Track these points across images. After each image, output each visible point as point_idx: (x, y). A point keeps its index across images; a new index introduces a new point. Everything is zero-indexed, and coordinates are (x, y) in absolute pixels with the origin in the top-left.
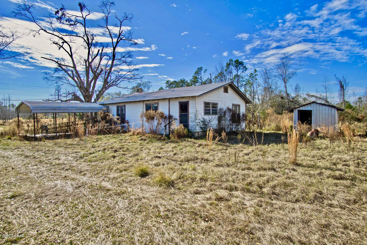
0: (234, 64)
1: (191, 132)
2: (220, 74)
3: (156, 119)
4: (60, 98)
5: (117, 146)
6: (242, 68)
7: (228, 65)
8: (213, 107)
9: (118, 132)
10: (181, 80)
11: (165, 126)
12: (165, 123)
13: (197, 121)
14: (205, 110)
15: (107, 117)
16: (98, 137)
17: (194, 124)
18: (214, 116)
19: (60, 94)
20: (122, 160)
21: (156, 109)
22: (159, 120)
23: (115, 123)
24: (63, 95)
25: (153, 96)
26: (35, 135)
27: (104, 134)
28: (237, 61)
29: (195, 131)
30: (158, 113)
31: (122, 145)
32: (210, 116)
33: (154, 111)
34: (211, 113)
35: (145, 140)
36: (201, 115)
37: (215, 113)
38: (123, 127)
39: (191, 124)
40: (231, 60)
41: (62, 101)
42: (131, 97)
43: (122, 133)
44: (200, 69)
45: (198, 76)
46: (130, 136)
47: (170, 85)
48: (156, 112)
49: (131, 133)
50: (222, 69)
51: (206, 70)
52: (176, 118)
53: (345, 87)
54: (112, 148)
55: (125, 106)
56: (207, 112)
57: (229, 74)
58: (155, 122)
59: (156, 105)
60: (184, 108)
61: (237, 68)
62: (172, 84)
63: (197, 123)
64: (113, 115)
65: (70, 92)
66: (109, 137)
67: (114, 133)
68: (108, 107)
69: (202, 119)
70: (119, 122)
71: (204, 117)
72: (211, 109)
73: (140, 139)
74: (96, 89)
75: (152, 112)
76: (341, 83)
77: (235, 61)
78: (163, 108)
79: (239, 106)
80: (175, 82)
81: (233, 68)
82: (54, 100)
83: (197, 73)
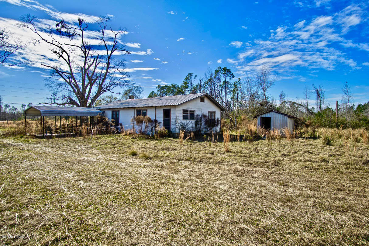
0: (222, 71)
1: (172, 133)
2: (209, 80)
3: (145, 123)
4: (56, 102)
5: (115, 142)
6: (230, 75)
7: (217, 72)
8: (190, 114)
9: (113, 133)
10: (172, 85)
11: (152, 128)
12: (152, 126)
13: (177, 125)
14: (184, 116)
15: (104, 120)
16: (98, 136)
17: (174, 127)
18: (190, 121)
19: (56, 97)
20: (120, 149)
21: (145, 114)
22: (147, 123)
23: (111, 125)
24: (59, 99)
25: (143, 103)
26: (44, 135)
27: (102, 134)
28: (225, 69)
29: (175, 132)
30: (146, 118)
31: (118, 141)
32: (188, 121)
33: (143, 117)
34: (189, 118)
35: (135, 138)
36: (180, 120)
37: (192, 118)
38: (117, 129)
39: (172, 127)
40: (220, 68)
41: (58, 104)
42: (124, 103)
43: (116, 133)
44: (190, 75)
45: (188, 82)
46: (123, 136)
47: (161, 89)
48: (144, 117)
49: (124, 134)
50: (211, 75)
51: (196, 75)
52: (161, 122)
53: (321, 95)
54: (111, 143)
55: (119, 111)
56: (185, 118)
57: (218, 81)
58: (144, 125)
59: (145, 111)
60: (167, 113)
61: (225, 75)
62: (163, 88)
63: (177, 126)
64: (109, 119)
65: (66, 96)
66: (106, 136)
67: (110, 134)
68: (104, 111)
69: (180, 123)
70: (114, 124)
71: (182, 121)
72: (188, 115)
73: (131, 137)
74: (91, 94)
75: (141, 117)
76: (318, 92)
77: (224, 69)
78: (151, 114)
79: (215, 112)
80: (167, 86)
81: (221, 75)
82: (50, 103)
83: (187, 78)
